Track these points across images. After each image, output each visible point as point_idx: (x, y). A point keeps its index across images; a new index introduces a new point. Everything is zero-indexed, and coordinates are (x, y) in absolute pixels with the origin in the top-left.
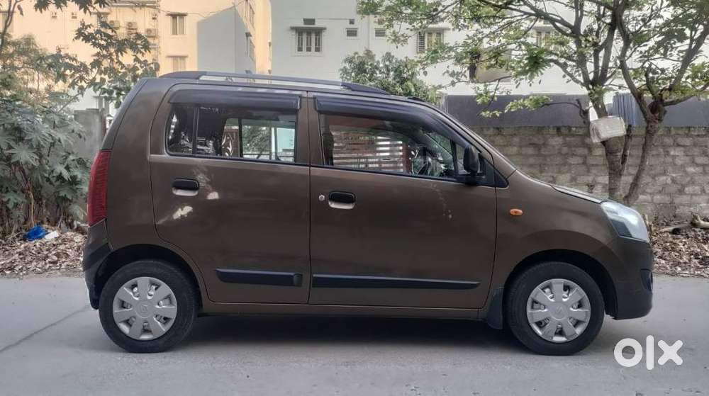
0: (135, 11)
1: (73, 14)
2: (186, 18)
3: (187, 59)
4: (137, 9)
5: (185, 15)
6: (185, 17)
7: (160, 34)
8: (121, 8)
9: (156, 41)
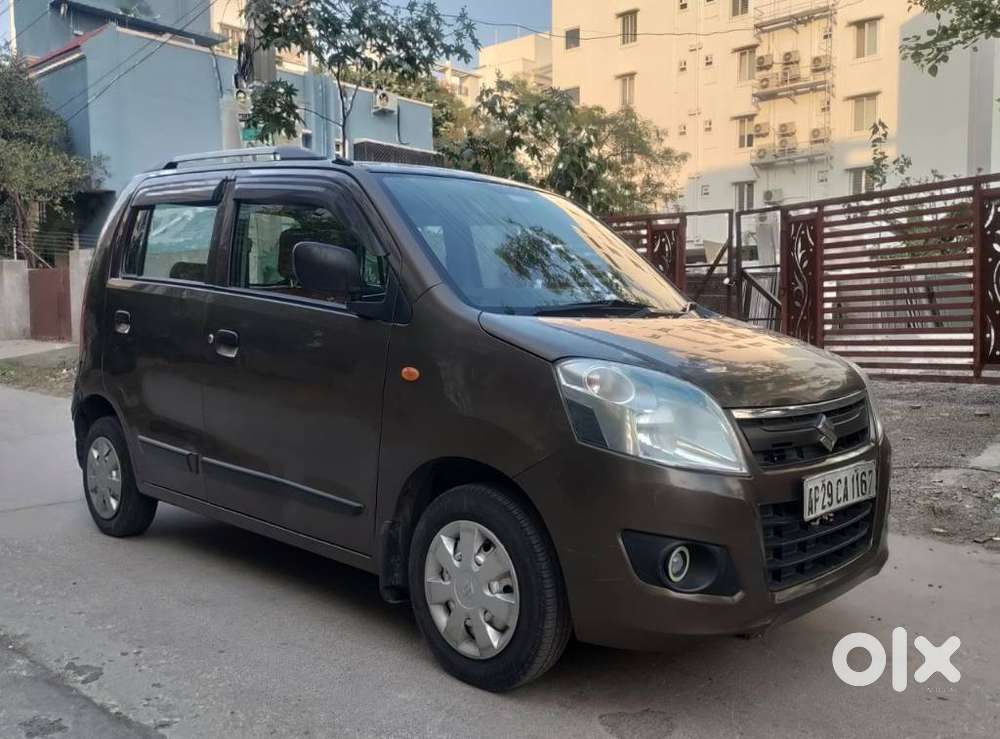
0: (797, 32)
1: (707, 59)
2: (881, 24)
3: (879, 97)
4: (800, 27)
5: (878, 18)
6: (878, 22)
7: (834, 63)
8: (776, 32)
9: (829, 76)
